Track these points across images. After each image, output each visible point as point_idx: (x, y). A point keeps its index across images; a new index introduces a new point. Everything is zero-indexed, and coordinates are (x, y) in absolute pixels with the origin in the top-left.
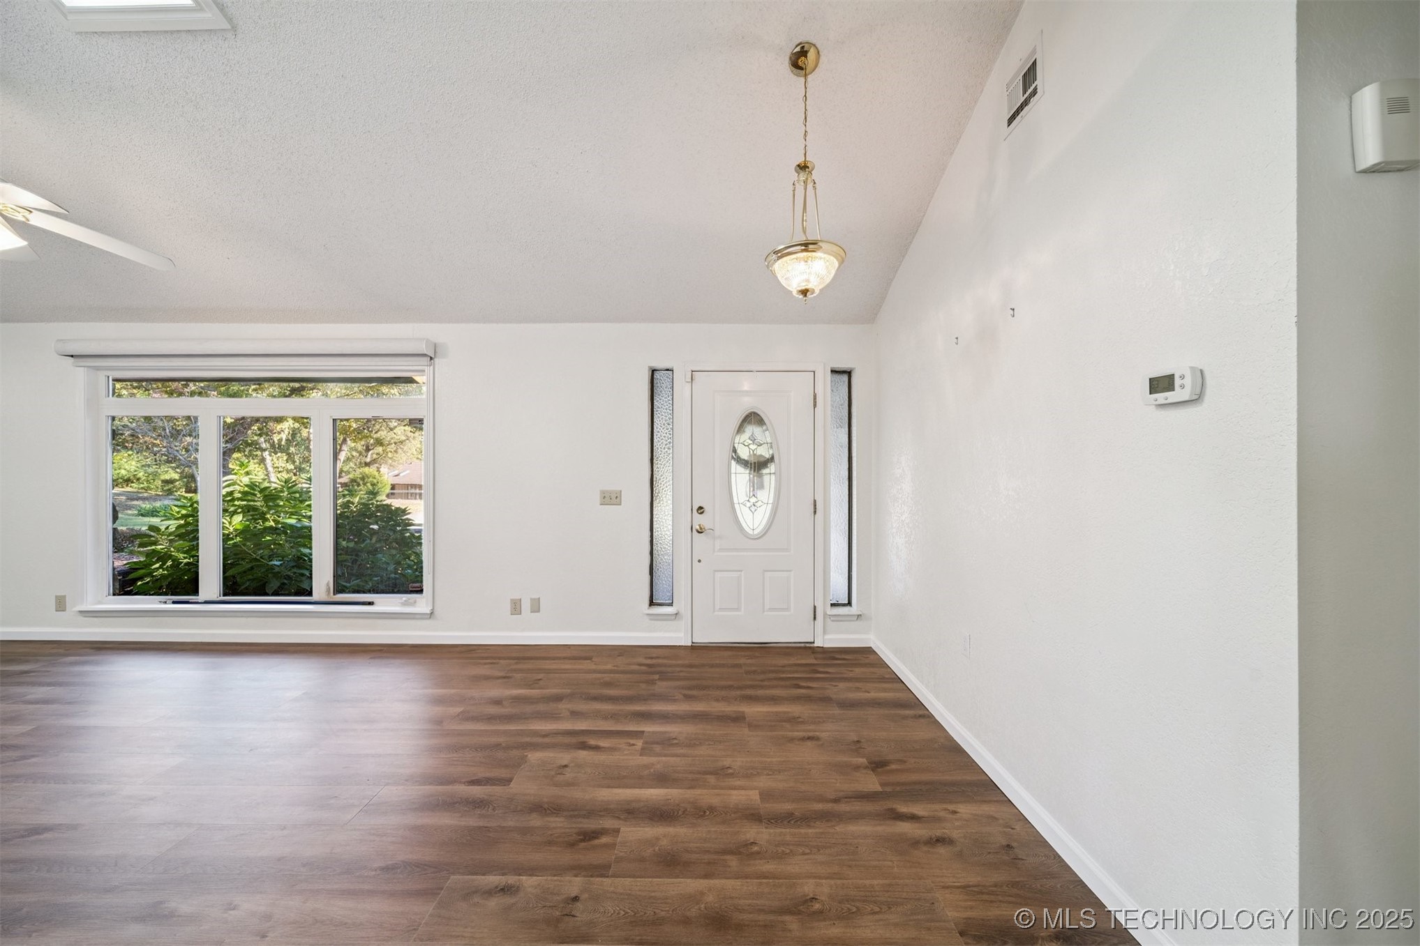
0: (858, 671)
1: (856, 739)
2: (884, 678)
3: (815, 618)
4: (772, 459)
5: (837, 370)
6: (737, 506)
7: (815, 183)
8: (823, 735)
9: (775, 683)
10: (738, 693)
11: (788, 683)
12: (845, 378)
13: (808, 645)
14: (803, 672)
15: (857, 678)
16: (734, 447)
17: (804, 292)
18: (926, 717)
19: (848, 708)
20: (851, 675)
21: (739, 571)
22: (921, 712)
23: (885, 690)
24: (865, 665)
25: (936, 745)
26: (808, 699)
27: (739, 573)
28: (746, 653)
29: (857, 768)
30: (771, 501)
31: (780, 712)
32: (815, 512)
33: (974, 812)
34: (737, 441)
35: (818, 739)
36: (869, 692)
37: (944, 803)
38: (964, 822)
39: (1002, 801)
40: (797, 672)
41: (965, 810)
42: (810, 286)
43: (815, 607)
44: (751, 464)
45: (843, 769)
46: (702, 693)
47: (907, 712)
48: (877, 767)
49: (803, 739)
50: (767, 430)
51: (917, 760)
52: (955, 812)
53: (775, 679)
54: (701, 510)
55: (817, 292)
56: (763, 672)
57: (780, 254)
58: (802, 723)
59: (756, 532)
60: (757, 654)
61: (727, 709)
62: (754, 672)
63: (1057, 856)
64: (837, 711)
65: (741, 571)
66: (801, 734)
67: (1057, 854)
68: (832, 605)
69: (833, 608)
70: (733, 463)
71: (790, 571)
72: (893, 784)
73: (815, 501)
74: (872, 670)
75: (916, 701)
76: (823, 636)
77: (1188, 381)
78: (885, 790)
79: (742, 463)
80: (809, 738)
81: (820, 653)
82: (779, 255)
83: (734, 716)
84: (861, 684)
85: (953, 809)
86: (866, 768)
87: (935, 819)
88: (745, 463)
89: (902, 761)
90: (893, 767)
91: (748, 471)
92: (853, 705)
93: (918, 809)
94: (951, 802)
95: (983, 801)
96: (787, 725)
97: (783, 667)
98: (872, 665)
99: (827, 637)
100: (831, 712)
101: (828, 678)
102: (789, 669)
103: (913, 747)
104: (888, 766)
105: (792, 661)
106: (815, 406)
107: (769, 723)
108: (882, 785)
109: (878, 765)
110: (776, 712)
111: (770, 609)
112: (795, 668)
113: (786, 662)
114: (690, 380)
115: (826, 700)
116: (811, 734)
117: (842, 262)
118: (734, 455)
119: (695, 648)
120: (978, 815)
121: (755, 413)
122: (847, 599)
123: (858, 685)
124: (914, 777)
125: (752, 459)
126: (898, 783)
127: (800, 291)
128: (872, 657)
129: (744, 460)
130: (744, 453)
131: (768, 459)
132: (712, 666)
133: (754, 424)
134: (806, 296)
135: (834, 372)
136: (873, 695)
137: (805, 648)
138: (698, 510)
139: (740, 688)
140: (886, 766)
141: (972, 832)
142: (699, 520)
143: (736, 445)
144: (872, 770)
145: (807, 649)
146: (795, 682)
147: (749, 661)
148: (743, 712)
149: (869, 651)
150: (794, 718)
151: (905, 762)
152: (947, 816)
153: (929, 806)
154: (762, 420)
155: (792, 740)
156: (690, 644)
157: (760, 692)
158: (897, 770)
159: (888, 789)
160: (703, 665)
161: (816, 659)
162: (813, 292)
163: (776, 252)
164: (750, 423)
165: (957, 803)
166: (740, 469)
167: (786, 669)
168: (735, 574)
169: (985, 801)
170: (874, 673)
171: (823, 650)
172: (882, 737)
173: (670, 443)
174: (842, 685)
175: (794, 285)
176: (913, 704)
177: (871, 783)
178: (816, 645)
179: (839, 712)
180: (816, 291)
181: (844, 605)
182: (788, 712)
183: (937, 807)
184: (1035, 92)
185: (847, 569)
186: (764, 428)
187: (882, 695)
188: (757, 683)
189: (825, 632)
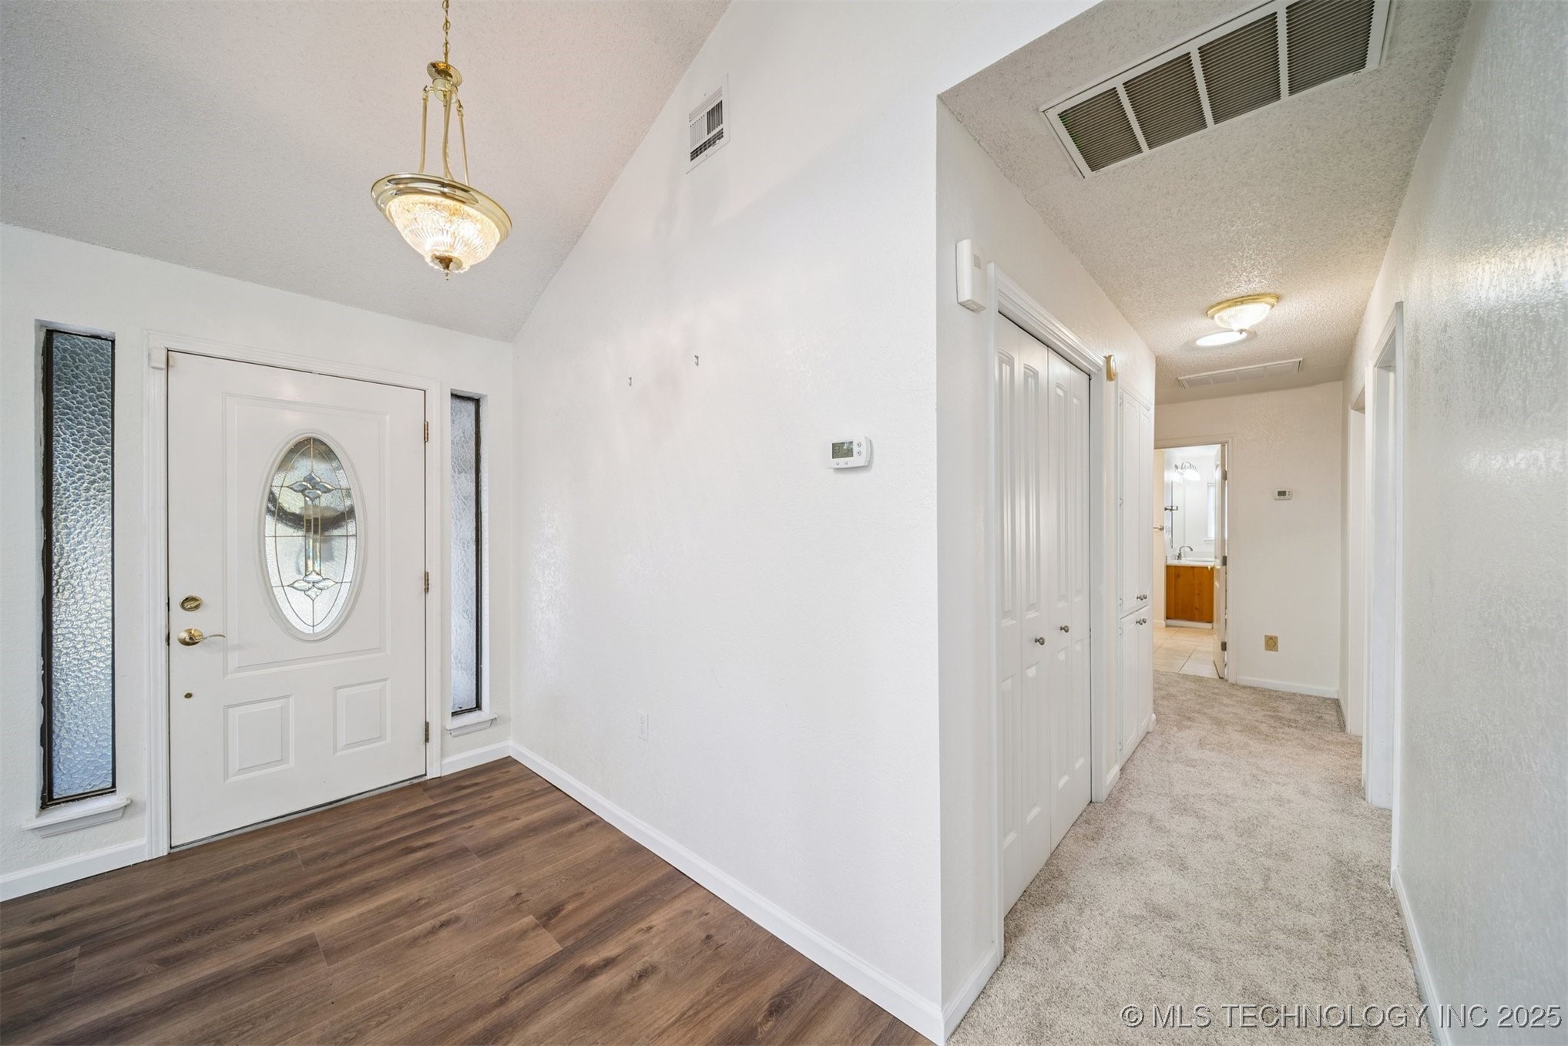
0: (498, 794)
1: (513, 893)
2: (534, 792)
3: (427, 740)
4: (350, 514)
5: (459, 394)
6: (278, 591)
7: (460, 106)
8: (463, 910)
9: (368, 859)
10: (296, 904)
11: (390, 851)
12: (471, 407)
13: (415, 781)
14: (412, 825)
15: (499, 806)
16: (271, 493)
17: (446, 262)
18: (595, 823)
19: (494, 852)
20: (489, 803)
21: (284, 697)
22: (587, 820)
23: (538, 808)
24: (506, 783)
25: (613, 854)
26: (431, 864)
27: (283, 701)
28: (301, 830)
29: (523, 934)
30: (348, 578)
31: (384, 906)
32: (427, 590)
33: (667, 917)
34: (277, 481)
35: (457, 919)
36: (518, 819)
37: (637, 923)
38: (662, 935)
39: (691, 887)
40: (404, 828)
41: (658, 919)
42: (454, 254)
43: (427, 724)
44: (309, 521)
45: (502, 948)
46: (207, 938)
47: (572, 826)
48: (550, 919)
49: (433, 931)
50: (340, 467)
51: (596, 884)
52: (650, 928)
53: (367, 853)
54: (191, 603)
55: (466, 267)
56: (343, 851)
57: (403, 186)
58: (427, 905)
59: (318, 629)
60: (324, 824)
61: (274, 946)
62: (324, 856)
63: (749, 922)
64: (478, 864)
65: (288, 697)
66: (428, 925)
67: (748, 919)
68: (454, 714)
69: (455, 717)
70: (270, 521)
71: (385, 680)
72: (575, 932)
73: (426, 575)
74: (516, 786)
75: (580, 808)
76: (441, 762)
77: (864, 449)
78: (566, 945)
79: (290, 520)
80: (443, 925)
81: (437, 787)
82: (401, 186)
83: (292, 951)
84: (506, 811)
85: (647, 925)
86: (535, 927)
87: (633, 950)
88: (295, 520)
89: (580, 894)
90: (570, 907)
91: (301, 533)
92: (500, 845)
93: (610, 950)
94: (643, 918)
95: (673, 898)
96: (402, 921)
97: (377, 828)
98: (515, 780)
99: (446, 761)
100: (469, 869)
101: (456, 819)
102: (389, 828)
103: (588, 869)
104: (562, 910)
105: (393, 813)
106: (426, 439)
107: (367, 933)
108: (560, 941)
109: (549, 916)
110: (377, 908)
111: (348, 746)
112: (399, 824)
113: (381, 819)
114: (164, 366)
115: (461, 853)
116: (444, 918)
117: (505, 236)
118: (270, 505)
119: (177, 857)
120: (672, 919)
121: (315, 440)
122: (475, 701)
123: (500, 814)
124: (597, 908)
125: (311, 512)
126: (580, 927)
127: (437, 258)
128: (514, 769)
129: (293, 514)
130: (293, 503)
131: (343, 514)
132: (227, 877)
133: (314, 457)
134: (447, 267)
135: (455, 396)
136: (525, 820)
137: (412, 786)
138: (183, 605)
139: (298, 895)
140: (560, 911)
141: (671, 943)
142: (184, 623)
143: (276, 491)
144: (544, 927)
145: (418, 787)
146: (403, 846)
147: (309, 842)
148: (312, 936)
149: (508, 762)
150: (411, 904)
151: (582, 893)
152: (642, 938)
153: (621, 937)
154: (330, 451)
155: (414, 942)
156: (163, 851)
157: (341, 887)
158: (575, 910)
159: (569, 943)
160: (205, 883)
161: (431, 797)
162: (459, 266)
163: (398, 181)
164: (303, 455)
165: (649, 915)
166: (283, 529)
167: (384, 830)
168: (276, 705)
169: (675, 897)
170: (519, 790)
171: (442, 782)
172: (547, 874)
173: (104, 479)
174: (479, 823)
175: (429, 245)
176: (576, 813)
177: (547, 946)
178: (428, 777)
179: (483, 863)
180: (464, 266)
181: (470, 710)
182: (398, 900)
183: (630, 933)
184: (720, 135)
185: (475, 661)
186: (335, 464)
187: (537, 816)
188: (332, 873)
189: (443, 755)
